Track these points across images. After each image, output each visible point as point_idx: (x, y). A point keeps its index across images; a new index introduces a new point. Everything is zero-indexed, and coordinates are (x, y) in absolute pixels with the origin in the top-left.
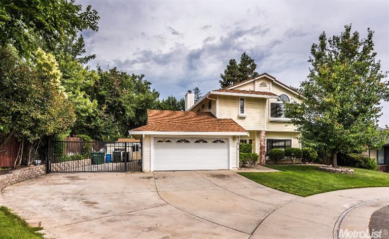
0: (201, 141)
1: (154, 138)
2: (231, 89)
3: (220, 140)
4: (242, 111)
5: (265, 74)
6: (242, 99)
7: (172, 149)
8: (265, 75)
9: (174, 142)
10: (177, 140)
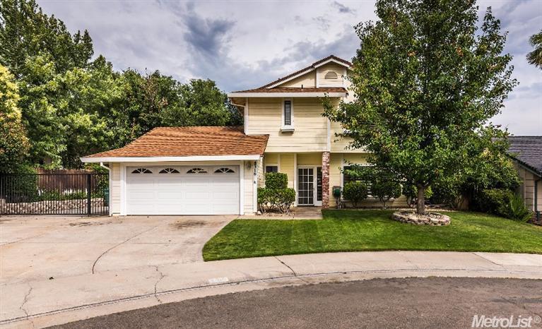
0: (195, 170)
1: (127, 167)
2: (275, 88)
3: (226, 169)
4: (288, 122)
5: (332, 57)
6: (288, 102)
7: (154, 183)
8: (331, 60)
9: (156, 172)
10: (161, 169)
